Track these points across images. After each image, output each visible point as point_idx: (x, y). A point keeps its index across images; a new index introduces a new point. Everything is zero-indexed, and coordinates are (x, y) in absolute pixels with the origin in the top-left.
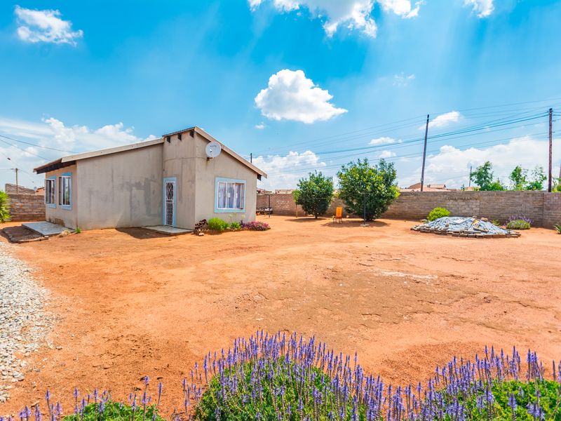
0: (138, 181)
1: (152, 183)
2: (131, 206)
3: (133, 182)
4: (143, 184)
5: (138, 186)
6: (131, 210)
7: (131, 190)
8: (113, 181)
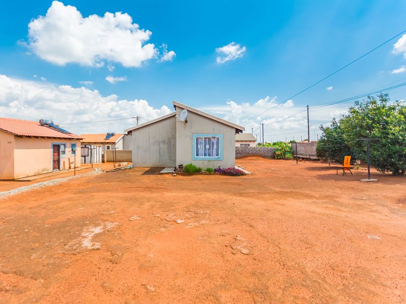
0: (163, 139)
1: (172, 140)
2: (160, 154)
3: (161, 140)
4: (167, 141)
5: (164, 142)
6: (160, 157)
7: (160, 145)
8: (149, 140)
